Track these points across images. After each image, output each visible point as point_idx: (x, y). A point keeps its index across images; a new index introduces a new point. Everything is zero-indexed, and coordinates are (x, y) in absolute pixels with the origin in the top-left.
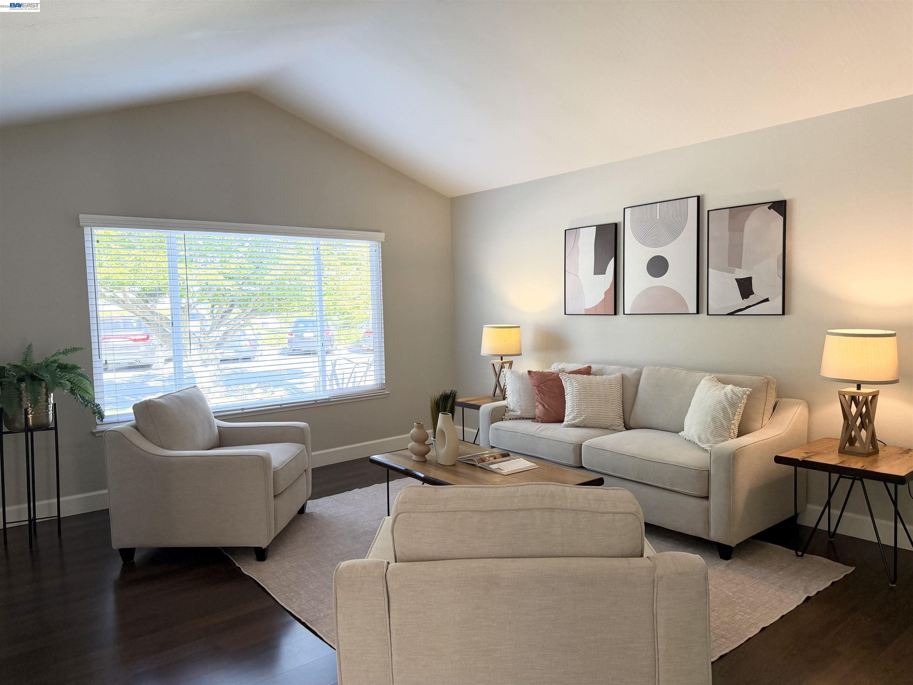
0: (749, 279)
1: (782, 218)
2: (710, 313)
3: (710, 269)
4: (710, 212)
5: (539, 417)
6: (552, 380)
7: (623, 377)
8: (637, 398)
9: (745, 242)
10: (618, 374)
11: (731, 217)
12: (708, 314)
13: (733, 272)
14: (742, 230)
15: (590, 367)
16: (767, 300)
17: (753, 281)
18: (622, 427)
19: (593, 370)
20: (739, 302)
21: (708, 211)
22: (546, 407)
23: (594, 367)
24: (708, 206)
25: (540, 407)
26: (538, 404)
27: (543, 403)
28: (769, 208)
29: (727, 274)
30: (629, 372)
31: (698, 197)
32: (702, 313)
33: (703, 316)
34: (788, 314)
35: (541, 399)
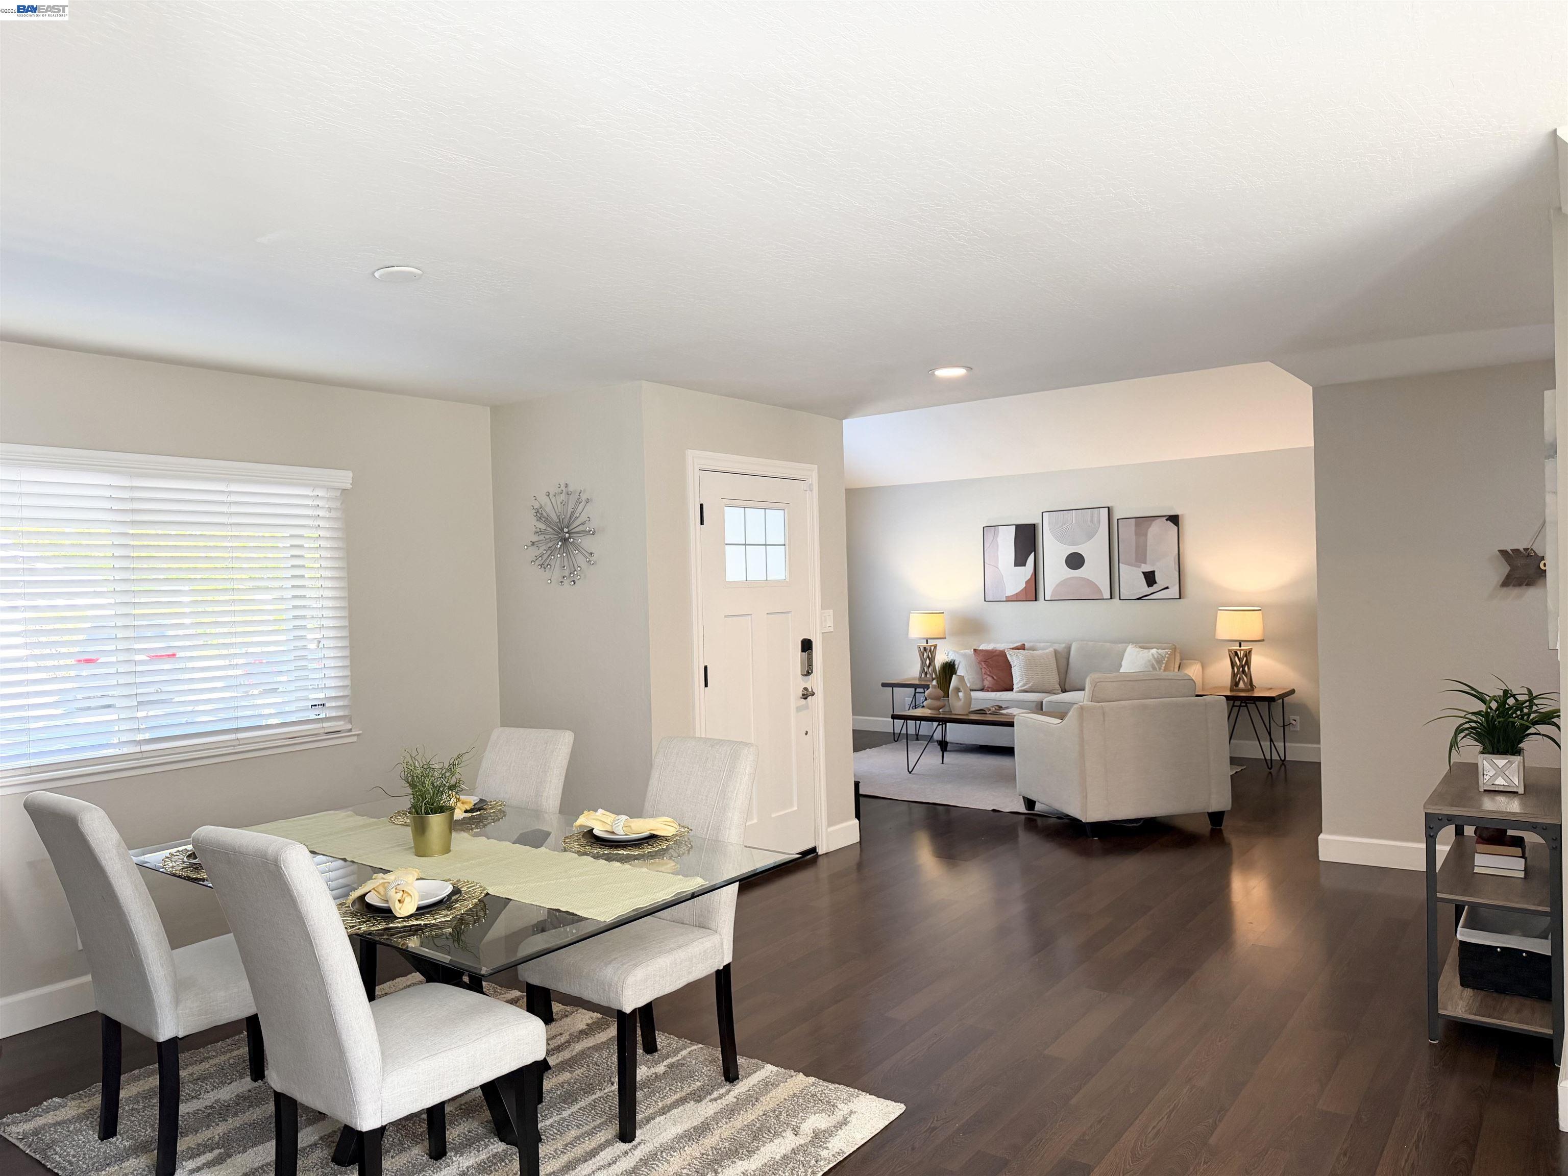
0: (1153, 572)
1: (1176, 528)
2: (1121, 598)
3: (1120, 564)
4: (1119, 520)
5: (988, 687)
6: (997, 655)
7: (1056, 652)
8: (1069, 667)
9: (1148, 544)
10: (1051, 649)
11: (1137, 525)
12: (1120, 599)
13: (1140, 567)
14: (1146, 535)
15: (1024, 645)
16: (1167, 588)
17: (1156, 573)
18: (1060, 691)
19: (1026, 647)
20: (1145, 589)
21: (1118, 519)
22: (995, 678)
23: (1027, 645)
24: (1117, 515)
25: (989, 678)
26: (986, 676)
27: (991, 675)
28: (1167, 520)
29: (1134, 568)
30: (1060, 647)
31: (1109, 508)
32: (1114, 598)
33: (1116, 601)
34: (1183, 598)
35: (990, 672)
